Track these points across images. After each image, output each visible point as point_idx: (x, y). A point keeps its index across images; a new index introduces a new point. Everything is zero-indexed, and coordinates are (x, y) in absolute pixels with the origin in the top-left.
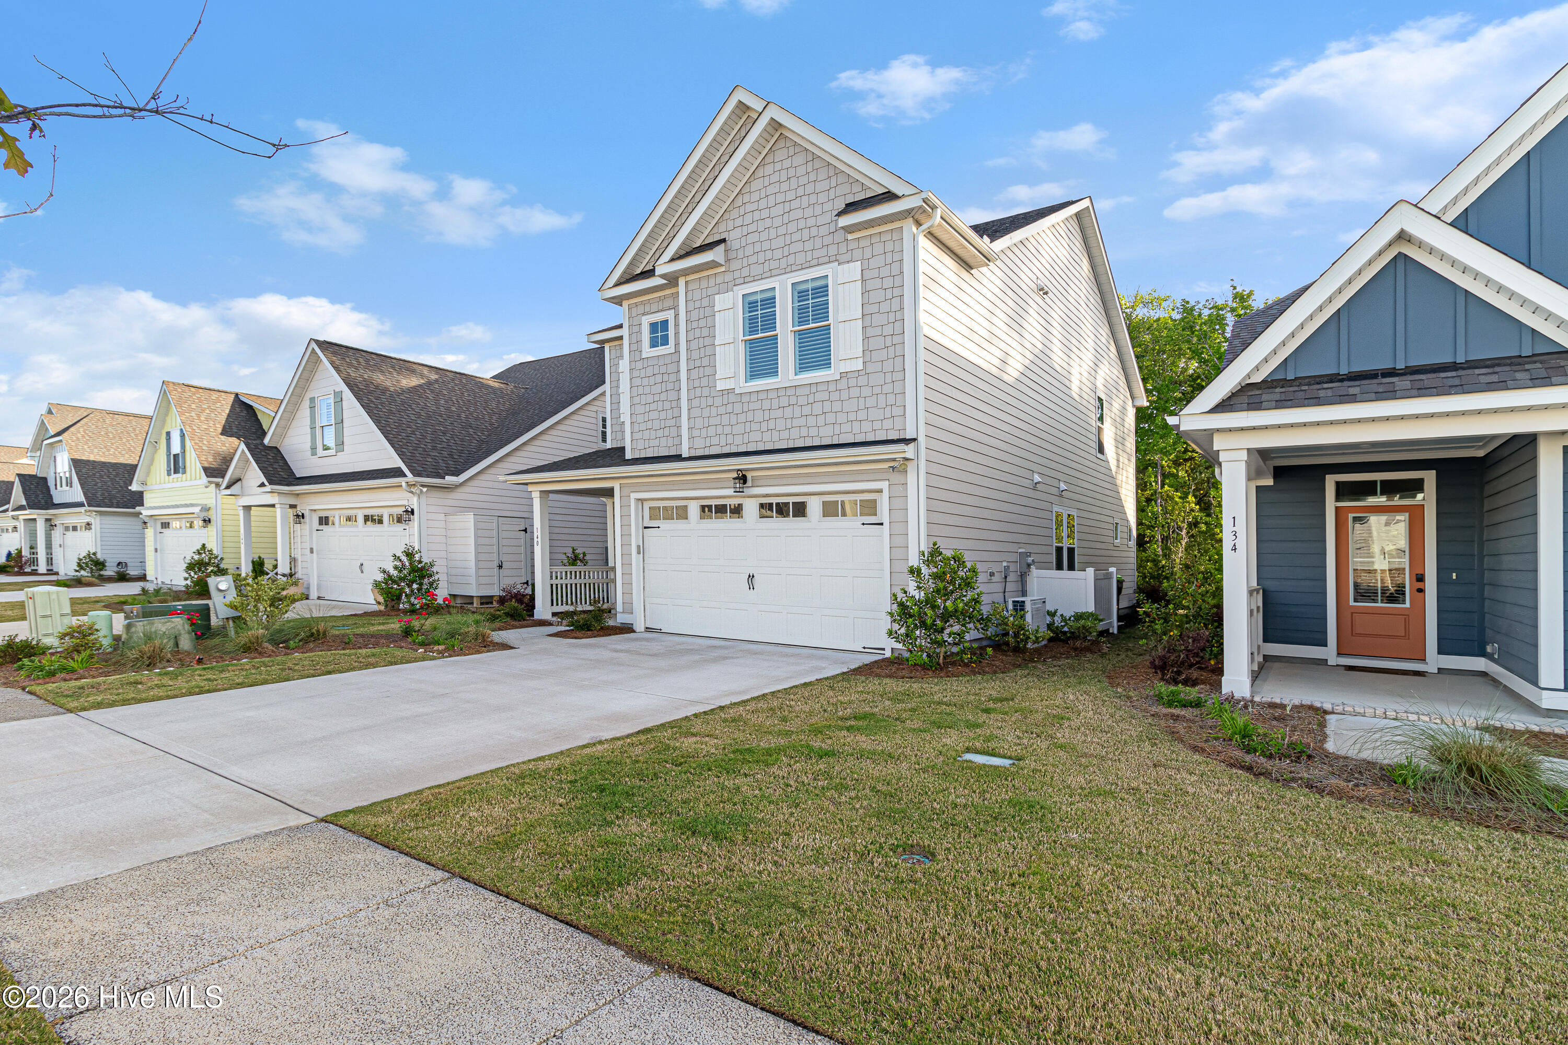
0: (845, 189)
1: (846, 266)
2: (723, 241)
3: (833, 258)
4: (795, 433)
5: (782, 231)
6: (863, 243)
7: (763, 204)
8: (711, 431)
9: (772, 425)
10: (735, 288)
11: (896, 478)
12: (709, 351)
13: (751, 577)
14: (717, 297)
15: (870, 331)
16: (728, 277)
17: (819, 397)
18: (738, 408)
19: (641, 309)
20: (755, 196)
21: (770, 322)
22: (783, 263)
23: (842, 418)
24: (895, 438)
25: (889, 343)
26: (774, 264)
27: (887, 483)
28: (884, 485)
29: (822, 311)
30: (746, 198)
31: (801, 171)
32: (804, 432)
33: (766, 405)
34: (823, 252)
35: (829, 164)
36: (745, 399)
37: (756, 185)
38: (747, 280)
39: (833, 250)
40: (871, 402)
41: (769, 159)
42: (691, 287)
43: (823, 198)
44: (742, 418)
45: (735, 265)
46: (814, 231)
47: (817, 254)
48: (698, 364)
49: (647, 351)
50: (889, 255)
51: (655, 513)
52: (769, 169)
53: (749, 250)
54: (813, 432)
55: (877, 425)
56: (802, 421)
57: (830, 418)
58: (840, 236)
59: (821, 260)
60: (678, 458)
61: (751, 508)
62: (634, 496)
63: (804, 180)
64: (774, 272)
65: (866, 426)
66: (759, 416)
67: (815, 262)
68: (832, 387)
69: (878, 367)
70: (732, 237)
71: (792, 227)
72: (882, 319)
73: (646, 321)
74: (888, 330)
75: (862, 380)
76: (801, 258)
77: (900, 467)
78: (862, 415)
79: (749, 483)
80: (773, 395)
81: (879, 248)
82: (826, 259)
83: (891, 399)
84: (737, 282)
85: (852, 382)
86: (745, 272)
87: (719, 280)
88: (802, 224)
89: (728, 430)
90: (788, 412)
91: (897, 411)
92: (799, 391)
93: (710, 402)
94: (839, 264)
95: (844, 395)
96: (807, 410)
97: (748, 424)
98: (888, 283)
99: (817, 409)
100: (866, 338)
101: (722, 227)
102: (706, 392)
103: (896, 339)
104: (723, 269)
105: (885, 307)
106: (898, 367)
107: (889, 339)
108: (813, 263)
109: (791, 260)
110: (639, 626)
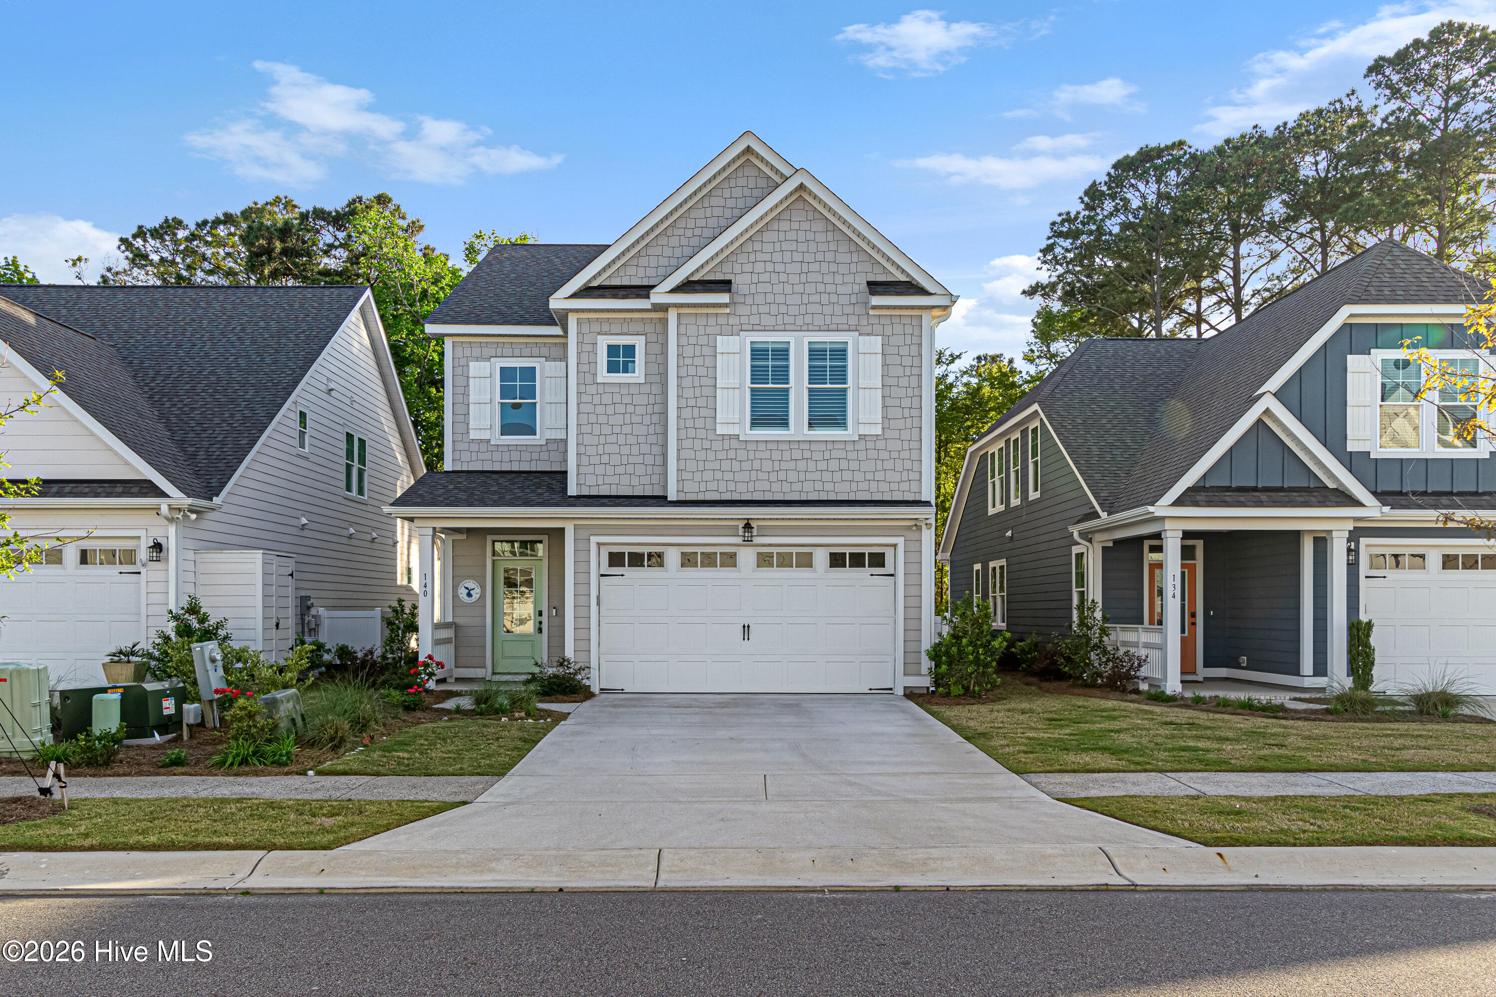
0: (868, 267)
1: (867, 338)
2: (729, 282)
3: (853, 328)
4: (808, 486)
5: (799, 288)
6: (883, 321)
7: (777, 257)
8: (708, 476)
9: (782, 475)
10: (741, 333)
11: (913, 535)
12: (707, 391)
13: (746, 628)
14: (719, 337)
15: (889, 402)
16: (733, 320)
17: (835, 454)
18: (742, 455)
19: (596, 327)
20: (768, 248)
21: (782, 374)
22: (799, 321)
23: (859, 476)
24: (911, 499)
25: (907, 414)
26: (788, 319)
27: (902, 539)
28: (900, 541)
29: (840, 375)
30: (757, 246)
31: (821, 237)
32: (819, 486)
33: (776, 455)
34: (844, 319)
35: (850, 239)
36: (753, 446)
37: (767, 236)
38: (756, 327)
39: (853, 321)
40: (889, 465)
41: (786, 215)
42: (684, 320)
43: (843, 269)
44: (746, 466)
45: (741, 310)
46: (834, 298)
47: (836, 320)
48: (692, 403)
49: (603, 375)
50: (908, 338)
51: (616, 559)
52: (785, 226)
53: (759, 299)
54: (829, 487)
55: (894, 486)
56: (817, 476)
57: (847, 476)
58: (859, 310)
59: (840, 327)
60: (661, 500)
61: (747, 557)
62: (594, 540)
63: (824, 247)
64: (787, 327)
65: (884, 487)
66: (767, 466)
67: (834, 327)
68: (850, 447)
69: (896, 434)
70: (740, 282)
71: (810, 288)
72: (902, 392)
73: (603, 342)
74: (906, 403)
75: (880, 444)
76: (819, 321)
77: (917, 526)
78: (880, 476)
79: (755, 532)
80: (785, 446)
81: (898, 329)
82: (846, 327)
83: (908, 464)
84: (744, 327)
85: (870, 445)
86: (754, 320)
87: (722, 321)
88: (821, 288)
89: (729, 476)
90: (802, 465)
91: (914, 476)
92: (814, 447)
93: (707, 444)
94: (860, 335)
95: (862, 455)
96: (822, 465)
97: (754, 473)
98: (907, 361)
99: (834, 465)
100: (885, 407)
101: (727, 268)
102: (701, 434)
103: (915, 413)
104: (727, 311)
105: (904, 382)
106: (915, 437)
107: (906, 411)
108: (831, 327)
109: (808, 319)
110: (595, 689)
